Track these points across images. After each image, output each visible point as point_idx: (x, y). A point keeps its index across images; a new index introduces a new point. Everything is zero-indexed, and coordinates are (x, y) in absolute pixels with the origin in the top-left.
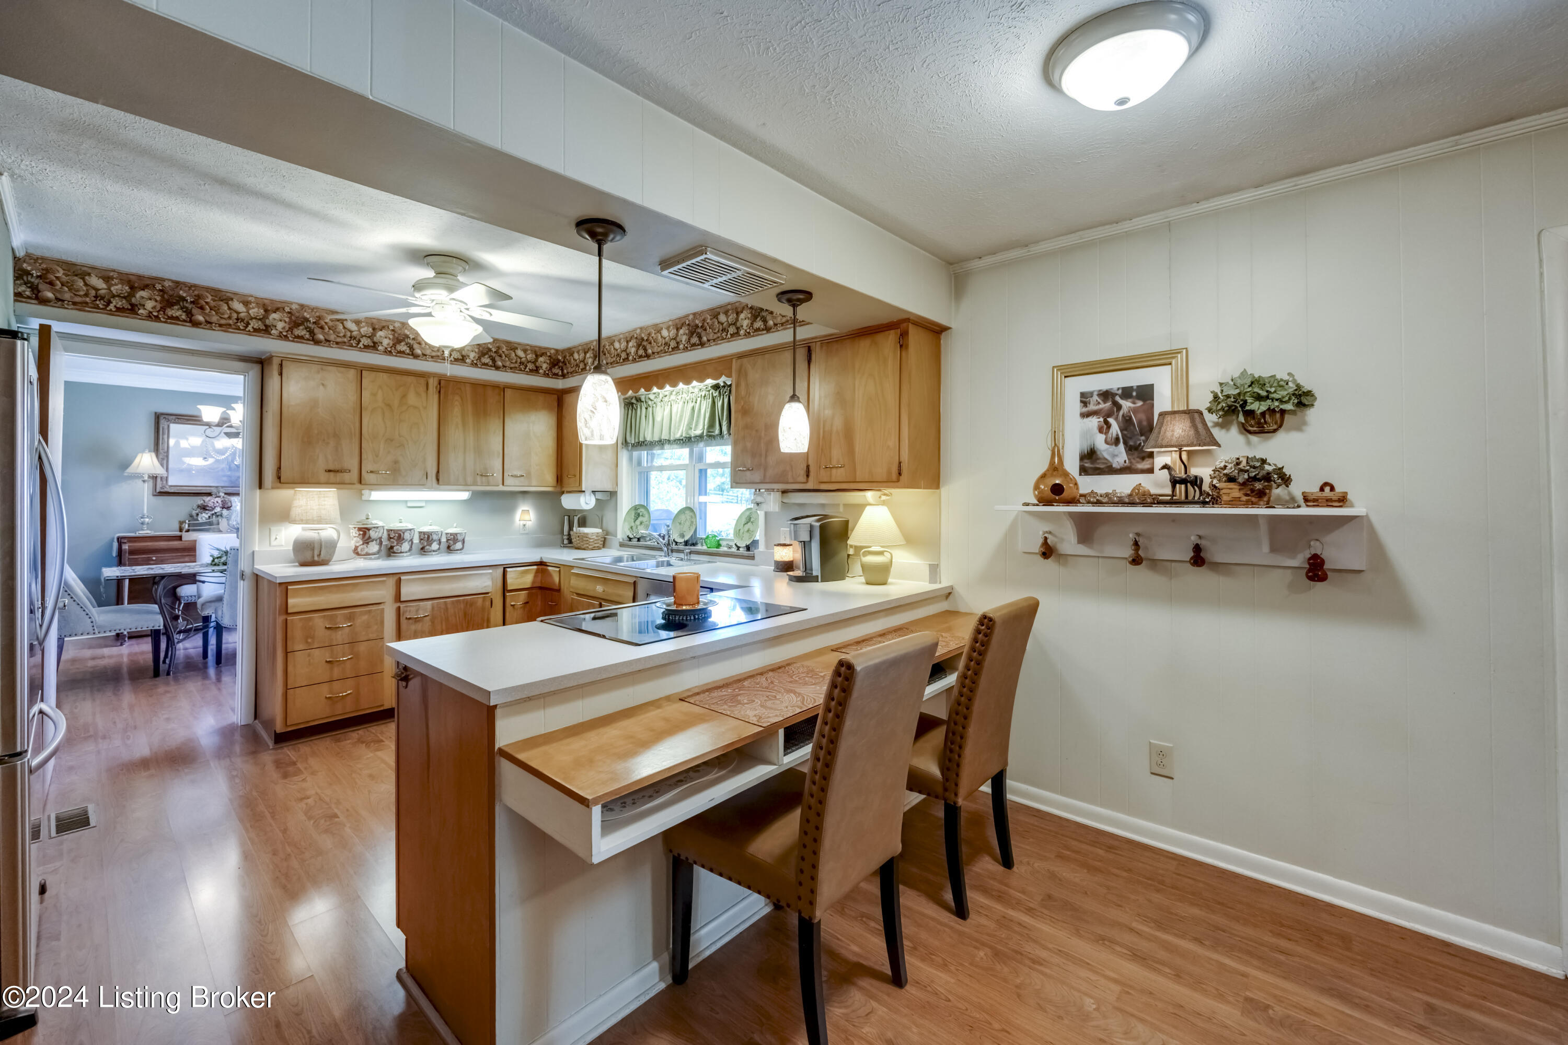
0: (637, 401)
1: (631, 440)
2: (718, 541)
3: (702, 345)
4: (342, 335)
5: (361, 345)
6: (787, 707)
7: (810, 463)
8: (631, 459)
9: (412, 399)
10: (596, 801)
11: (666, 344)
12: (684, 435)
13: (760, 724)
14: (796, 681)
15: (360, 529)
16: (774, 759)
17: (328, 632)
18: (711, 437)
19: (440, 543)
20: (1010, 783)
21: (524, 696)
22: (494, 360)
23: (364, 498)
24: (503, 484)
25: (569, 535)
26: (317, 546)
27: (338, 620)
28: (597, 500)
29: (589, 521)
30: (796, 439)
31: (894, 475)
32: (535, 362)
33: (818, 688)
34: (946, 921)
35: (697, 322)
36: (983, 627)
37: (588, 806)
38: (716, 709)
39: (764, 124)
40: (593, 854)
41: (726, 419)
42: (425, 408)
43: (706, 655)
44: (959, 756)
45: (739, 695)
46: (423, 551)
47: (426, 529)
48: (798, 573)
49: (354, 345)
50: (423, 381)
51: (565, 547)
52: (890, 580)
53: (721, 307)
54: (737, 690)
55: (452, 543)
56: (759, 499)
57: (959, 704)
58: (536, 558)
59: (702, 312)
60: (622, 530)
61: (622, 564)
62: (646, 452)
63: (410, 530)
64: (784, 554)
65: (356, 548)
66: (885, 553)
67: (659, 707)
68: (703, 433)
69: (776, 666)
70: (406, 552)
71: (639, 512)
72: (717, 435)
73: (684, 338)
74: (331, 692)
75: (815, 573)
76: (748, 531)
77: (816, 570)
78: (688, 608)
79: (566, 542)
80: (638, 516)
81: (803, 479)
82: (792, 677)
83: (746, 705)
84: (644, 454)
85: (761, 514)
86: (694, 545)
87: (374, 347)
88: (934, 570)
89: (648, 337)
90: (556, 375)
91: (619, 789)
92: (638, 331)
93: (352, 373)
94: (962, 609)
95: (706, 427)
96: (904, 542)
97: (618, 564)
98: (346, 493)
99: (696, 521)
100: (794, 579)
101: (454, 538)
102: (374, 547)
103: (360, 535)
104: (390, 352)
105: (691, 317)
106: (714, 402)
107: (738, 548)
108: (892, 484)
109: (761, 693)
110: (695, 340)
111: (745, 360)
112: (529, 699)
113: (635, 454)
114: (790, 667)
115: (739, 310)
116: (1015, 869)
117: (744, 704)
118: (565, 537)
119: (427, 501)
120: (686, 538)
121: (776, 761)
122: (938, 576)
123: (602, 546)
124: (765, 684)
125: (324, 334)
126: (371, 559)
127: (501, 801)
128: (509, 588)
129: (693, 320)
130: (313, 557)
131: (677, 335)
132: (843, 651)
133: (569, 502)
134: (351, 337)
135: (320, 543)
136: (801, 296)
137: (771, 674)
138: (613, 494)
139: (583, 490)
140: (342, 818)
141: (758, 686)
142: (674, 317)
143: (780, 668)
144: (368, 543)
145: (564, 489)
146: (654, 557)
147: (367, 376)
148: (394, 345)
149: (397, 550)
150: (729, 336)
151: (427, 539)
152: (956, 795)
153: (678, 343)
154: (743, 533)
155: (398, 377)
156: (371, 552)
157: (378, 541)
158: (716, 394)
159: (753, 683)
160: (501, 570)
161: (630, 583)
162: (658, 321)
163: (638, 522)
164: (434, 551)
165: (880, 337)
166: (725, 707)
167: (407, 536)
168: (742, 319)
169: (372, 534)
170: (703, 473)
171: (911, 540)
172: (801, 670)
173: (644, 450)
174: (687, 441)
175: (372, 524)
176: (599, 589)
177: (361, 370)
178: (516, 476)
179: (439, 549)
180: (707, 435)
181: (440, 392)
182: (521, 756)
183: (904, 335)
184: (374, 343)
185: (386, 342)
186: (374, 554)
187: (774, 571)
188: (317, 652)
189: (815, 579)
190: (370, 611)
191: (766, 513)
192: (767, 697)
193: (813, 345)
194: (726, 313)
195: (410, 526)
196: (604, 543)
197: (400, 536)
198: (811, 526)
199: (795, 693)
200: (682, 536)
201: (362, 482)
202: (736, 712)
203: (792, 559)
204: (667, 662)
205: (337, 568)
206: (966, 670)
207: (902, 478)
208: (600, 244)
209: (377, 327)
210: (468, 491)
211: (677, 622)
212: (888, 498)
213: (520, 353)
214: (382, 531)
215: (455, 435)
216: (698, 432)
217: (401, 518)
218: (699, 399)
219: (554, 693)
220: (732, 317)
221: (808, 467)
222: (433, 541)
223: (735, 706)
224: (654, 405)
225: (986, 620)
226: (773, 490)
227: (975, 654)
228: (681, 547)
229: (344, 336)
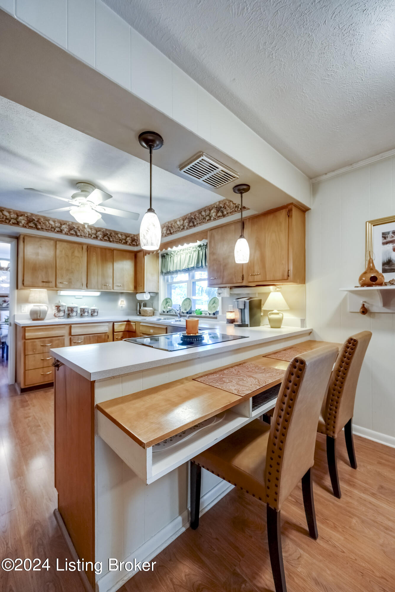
0: (167, 255)
1: (164, 271)
2: (201, 312)
3: (194, 226)
4: (48, 226)
5: (56, 231)
6: (251, 385)
7: (244, 274)
8: (164, 279)
9: (76, 253)
10: (149, 444)
11: (179, 227)
12: (186, 267)
13: (240, 395)
14: (251, 371)
15: (56, 306)
16: (247, 415)
17: (42, 347)
18: (198, 267)
19: (88, 313)
20: (354, 426)
21: (110, 376)
22: (109, 238)
23: (58, 294)
24: (113, 289)
25: (140, 310)
26: (38, 312)
27: (46, 342)
28: (151, 296)
29: (147, 305)
30: (243, 256)
31: (286, 277)
32: (125, 239)
33: (264, 375)
34: (329, 498)
35: (192, 216)
36: (351, 345)
37: (144, 448)
38: (213, 385)
39: (234, 79)
40: (147, 478)
41: (204, 259)
42: (82, 257)
43: (205, 357)
44: (336, 412)
45: (223, 378)
46: (82, 316)
47: (83, 307)
48: (239, 323)
49: (53, 230)
50: (81, 246)
51: (138, 315)
52: (282, 327)
53: (202, 209)
54: (221, 375)
55: (93, 313)
56: (220, 292)
57: (335, 385)
58: (126, 319)
59: (194, 212)
60: (161, 308)
61: (161, 321)
62: (170, 276)
63: (76, 307)
64: (231, 316)
65: (55, 314)
66: (280, 314)
67: (182, 383)
68: (194, 266)
69: (238, 363)
70: (75, 316)
71: (167, 301)
72: (200, 267)
73: (187, 224)
74: (43, 372)
75: (246, 323)
76: (214, 307)
77: (247, 321)
78: (193, 335)
79: (138, 313)
80: (167, 302)
81: (240, 281)
82: (248, 369)
83: (228, 383)
84: (170, 277)
85: (220, 299)
86: (190, 313)
87: (61, 231)
88: (303, 322)
89: (171, 226)
90: (134, 245)
91: (163, 436)
92: (167, 223)
93: (52, 242)
94: (317, 339)
95: (195, 263)
96: (289, 309)
97: (159, 321)
98: (51, 292)
99: (191, 304)
100: (237, 326)
101: (94, 311)
102: (62, 314)
103: (56, 309)
104: (67, 234)
105: (189, 215)
106: (199, 253)
107: (210, 314)
108: (285, 281)
109: (234, 377)
110: (191, 224)
111: (213, 231)
112: (114, 377)
113: (166, 277)
114: (245, 364)
115: (211, 209)
116: (358, 469)
117: (227, 383)
118: (138, 312)
119: (83, 296)
120: (188, 311)
121: (248, 415)
122: (305, 325)
123: (152, 315)
124: (235, 372)
125: (41, 226)
126: (61, 318)
127: (98, 434)
128: (115, 331)
129: (191, 216)
130: (37, 317)
131: (183, 223)
132: (269, 357)
133: (139, 297)
134: (52, 227)
135: (40, 311)
136: (245, 187)
137: (236, 367)
138: (157, 294)
139: (145, 291)
140: (42, 427)
141: (232, 373)
142: (182, 216)
143: (240, 364)
144: (59, 312)
145: (138, 292)
146: (174, 319)
147: (59, 245)
148: (69, 231)
149: (71, 315)
150: (206, 221)
151: (83, 311)
152: (334, 432)
153: (184, 227)
154: (212, 308)
155: (71, 244)
156: (61, 315)
157: (63, 311)
158: (200, 249)
159: (229, 372)
160: (112, 324)
161: (164, 328)
162: (175, 218)
163: (167, 305)
164: (86, 316)
165: (278, 214)
166: (217, 384)
167: (75, 310)
168: (212, 213)
169: (61, 308)
170: (194, 283)
171: (292, 308)
172: (251, 366)
173: (169, 275)
174: (188, 270)
175: (61, 304)
176: (152, 331)
177: (56, 241)
178: (118, 286)
179: (88, 315)
180: (196, 267)
181: (87, 251)
182: (107, 411)
183: (290, 211)
184: (61, 230)
185: (66, 230)
186: (62, 316)
187: (227, 323)
188: (37, 355)
189: (247, 326)
190: (59, 339)
191: (222, 298)
192: (239, 379)
193: (245, 221)
194: (205, 211)
195: (76, 306)
196: (153, 314)
197: (72, 309)
198: (245, 302)
199: (253, 377)
200: (186, 310)
201: (57, 287)
202: (224, 387)
203: (234, 318)
204: (186, 360)
205: (47, 321)
206: (340, 367)
207: (289, 278)
208: (151, 147)
209: (62, 223)
210: (99, 292)
211: (188, 341)
212: (280, 289)
213: (120, 236)
214: (65, 307)
215: (94, 268)
216: (192, 266)
217: (73, 302)
218: (192, 252)
219: (127, 374)
220: (208, 212)
221: (243, 276)
222: (86, 312)
223: (223, 384)
224: (174, 256)
225: (352, 341)
226: (226, 287)
227: (345, 359)
228: (185, 314)
229: (49, 227)
